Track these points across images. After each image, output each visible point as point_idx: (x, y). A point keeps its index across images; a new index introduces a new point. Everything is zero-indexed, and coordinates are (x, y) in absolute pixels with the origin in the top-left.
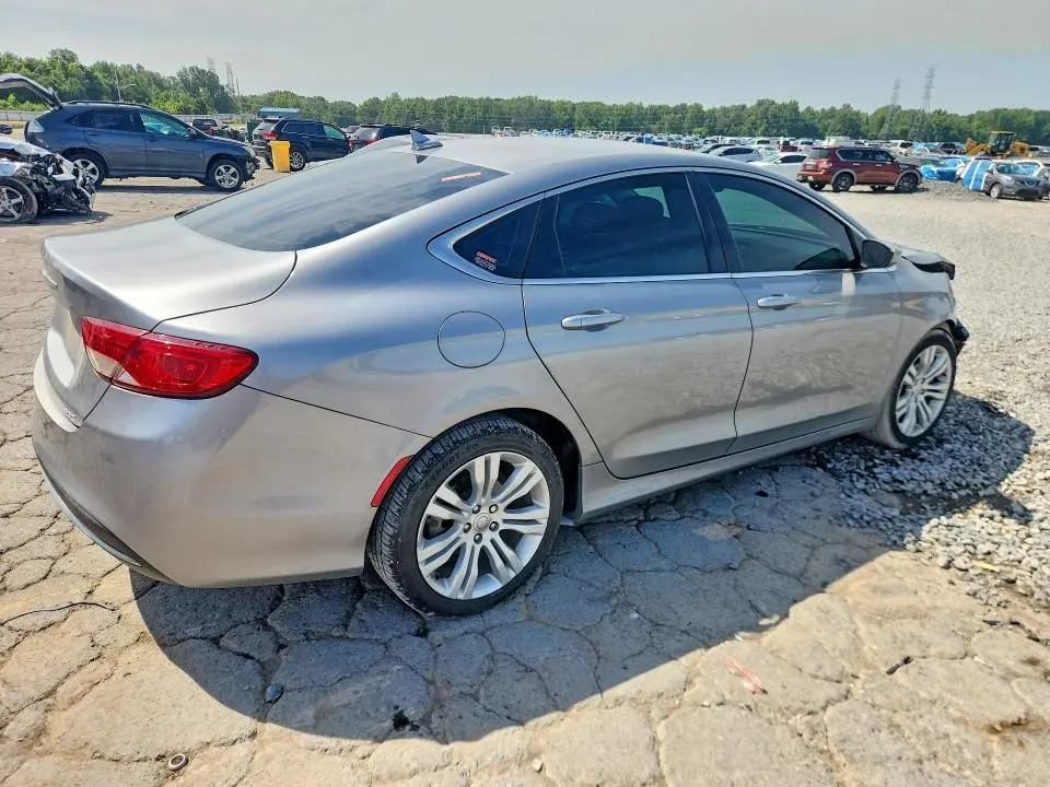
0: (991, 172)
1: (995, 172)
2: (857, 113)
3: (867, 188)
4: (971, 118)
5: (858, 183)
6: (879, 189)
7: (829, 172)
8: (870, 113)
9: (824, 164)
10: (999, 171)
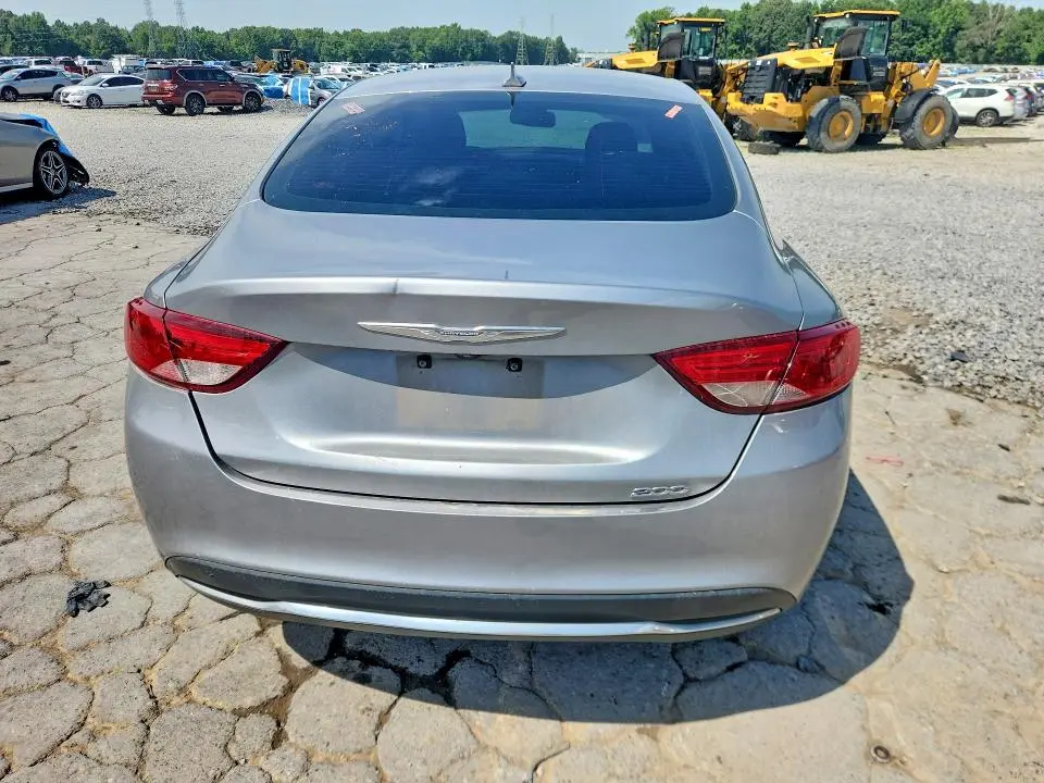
0: (313, 88)
1: (316, 88)
2: (116, 29)
3: (215, 110)
4: (227, 35)
5: (210, 105)
6: (226, 110)
7: (176, 93)
8: (130, 29)
9: (168, 85)
10: (319, 86)
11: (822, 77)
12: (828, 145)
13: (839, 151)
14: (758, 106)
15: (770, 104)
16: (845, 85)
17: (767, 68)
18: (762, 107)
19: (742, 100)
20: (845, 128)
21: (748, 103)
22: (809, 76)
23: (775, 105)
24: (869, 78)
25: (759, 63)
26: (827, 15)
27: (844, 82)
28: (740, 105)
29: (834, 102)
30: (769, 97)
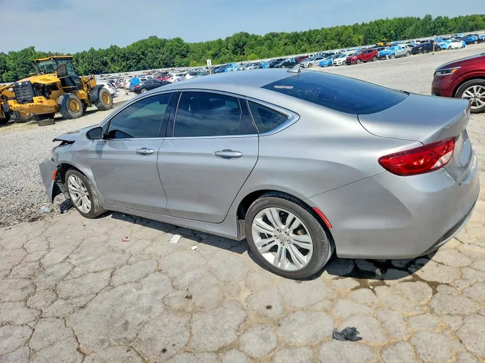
11: (54, 87)
12: (73, 115)
13: (79, 117)
14: (31, 104)
15: (38, 102)
16: (66, 89)
17: (27, 85)
18: (34, 104)
19: (19, 103)
20: (76, 107)
21: (23, 104)
22: (47, 86)
23: (41, 102)
24: (75, 84)
25: (20, 84)
26: (40, 60)
27: (65, 87)
28: (18, 105)
29: (66, 97)
30: (36, 99)
